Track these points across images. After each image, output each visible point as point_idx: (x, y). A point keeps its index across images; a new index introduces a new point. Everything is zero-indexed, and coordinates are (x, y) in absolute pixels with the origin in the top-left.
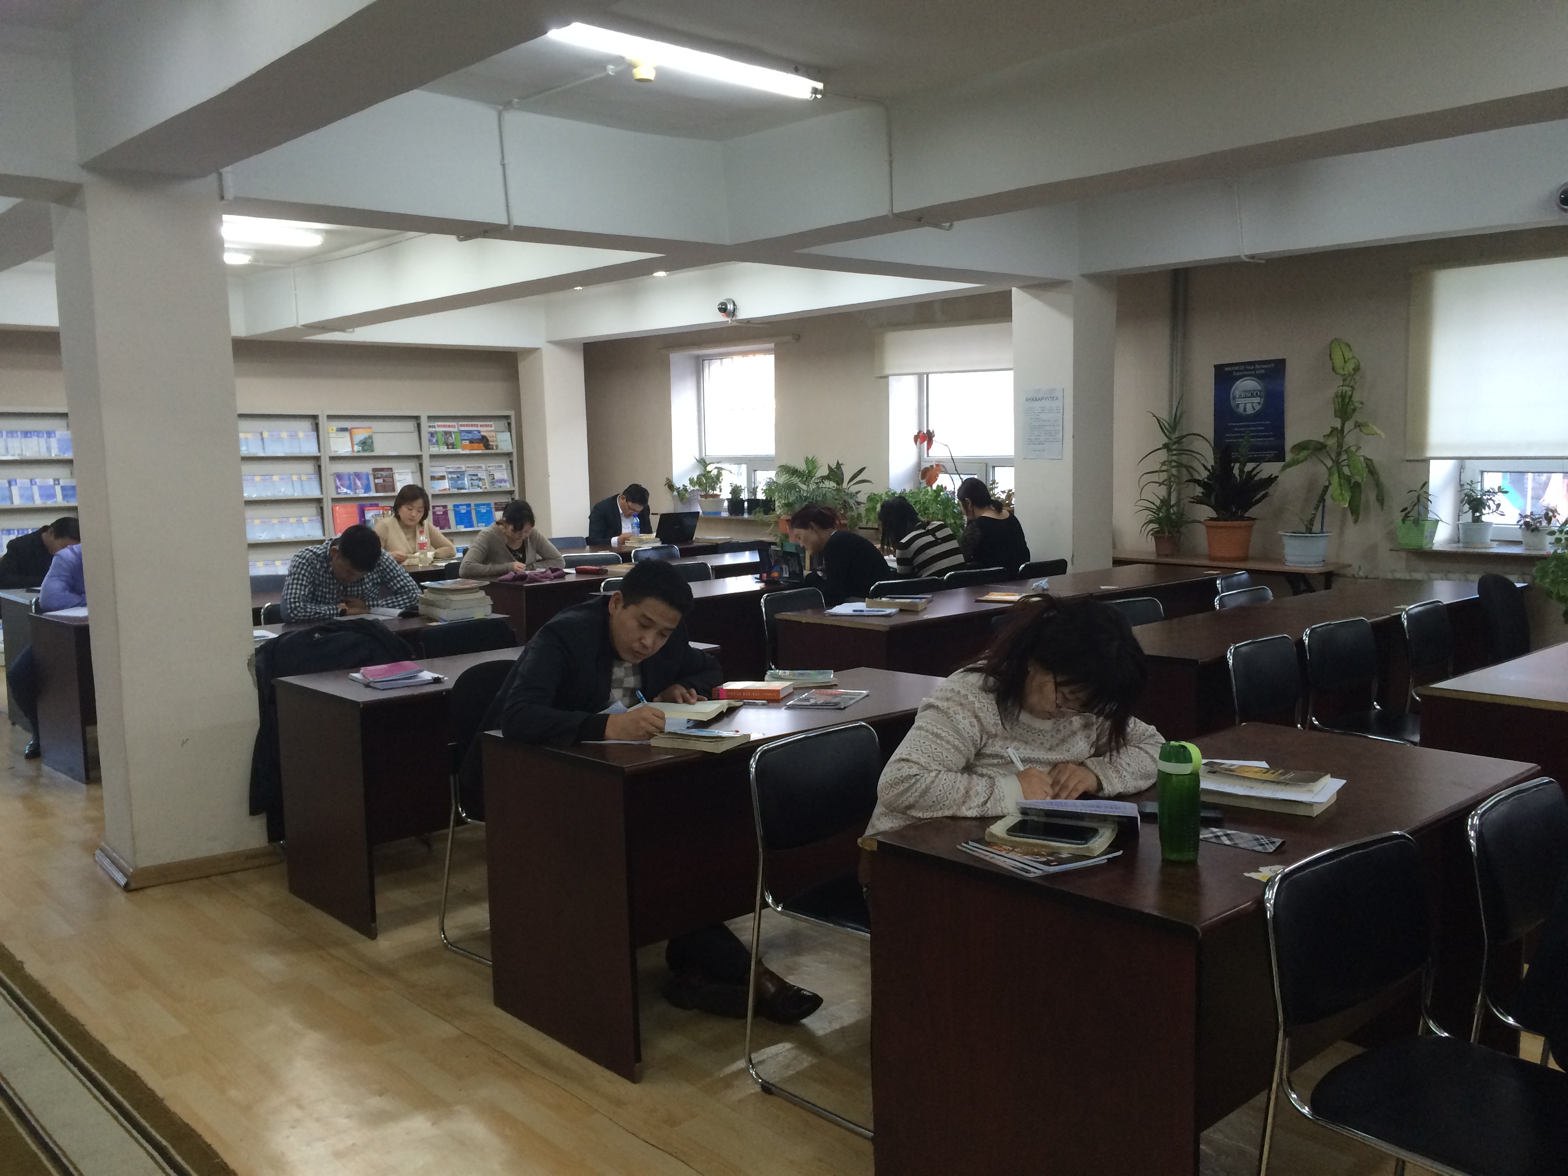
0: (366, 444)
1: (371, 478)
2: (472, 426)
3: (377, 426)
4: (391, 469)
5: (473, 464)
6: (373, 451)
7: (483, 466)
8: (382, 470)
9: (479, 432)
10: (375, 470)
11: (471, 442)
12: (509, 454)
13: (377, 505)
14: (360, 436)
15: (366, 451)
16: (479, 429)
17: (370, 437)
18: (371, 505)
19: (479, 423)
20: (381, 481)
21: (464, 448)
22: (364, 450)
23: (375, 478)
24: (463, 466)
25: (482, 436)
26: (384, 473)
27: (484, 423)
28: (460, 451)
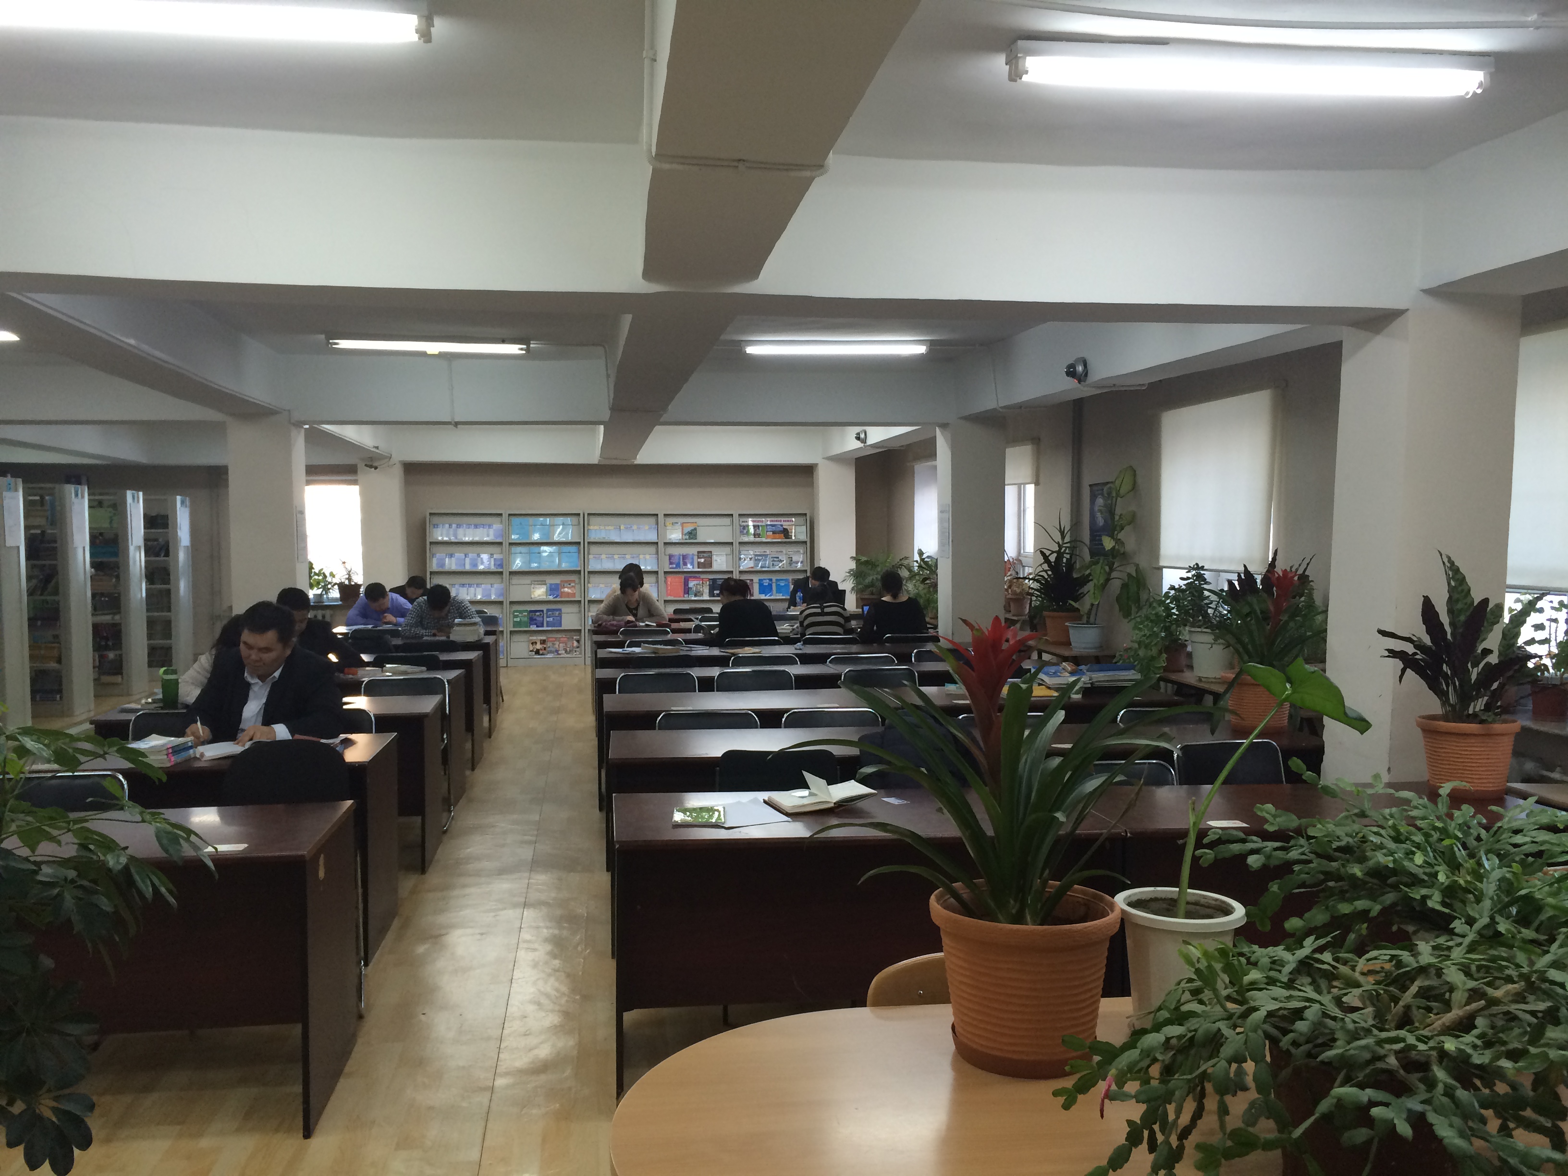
0: (692, 534)
1: (696, 557)
2: (777, 521)
3: (701, 521)
4: (711, 552)
5: (775, 549)
6: (696, 539)
7: (784, 552)
8: (704, 552)
9: (782, 525)
10: (699, 552)
11: (774, 533)
12: (805, 542)
13: (699, 578)
14: (689, 528)
15: (692, 539)
16: (782, 523)
17: (695, 529)
18: (695, 577)
19: (782, 519)
20: (702, 560)
21: (767, 537)
22: (690, 538)
23: (698, 558)
24: (768, 550)
25: (784, 529)
26: (705, 555)
27: (787, 519)
28: (764, 540)
